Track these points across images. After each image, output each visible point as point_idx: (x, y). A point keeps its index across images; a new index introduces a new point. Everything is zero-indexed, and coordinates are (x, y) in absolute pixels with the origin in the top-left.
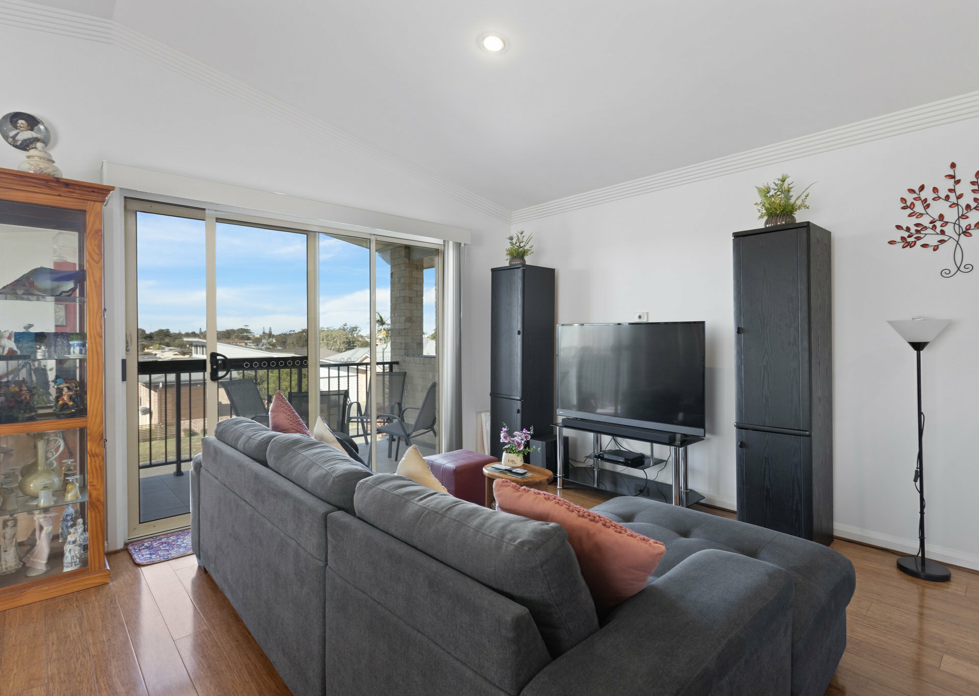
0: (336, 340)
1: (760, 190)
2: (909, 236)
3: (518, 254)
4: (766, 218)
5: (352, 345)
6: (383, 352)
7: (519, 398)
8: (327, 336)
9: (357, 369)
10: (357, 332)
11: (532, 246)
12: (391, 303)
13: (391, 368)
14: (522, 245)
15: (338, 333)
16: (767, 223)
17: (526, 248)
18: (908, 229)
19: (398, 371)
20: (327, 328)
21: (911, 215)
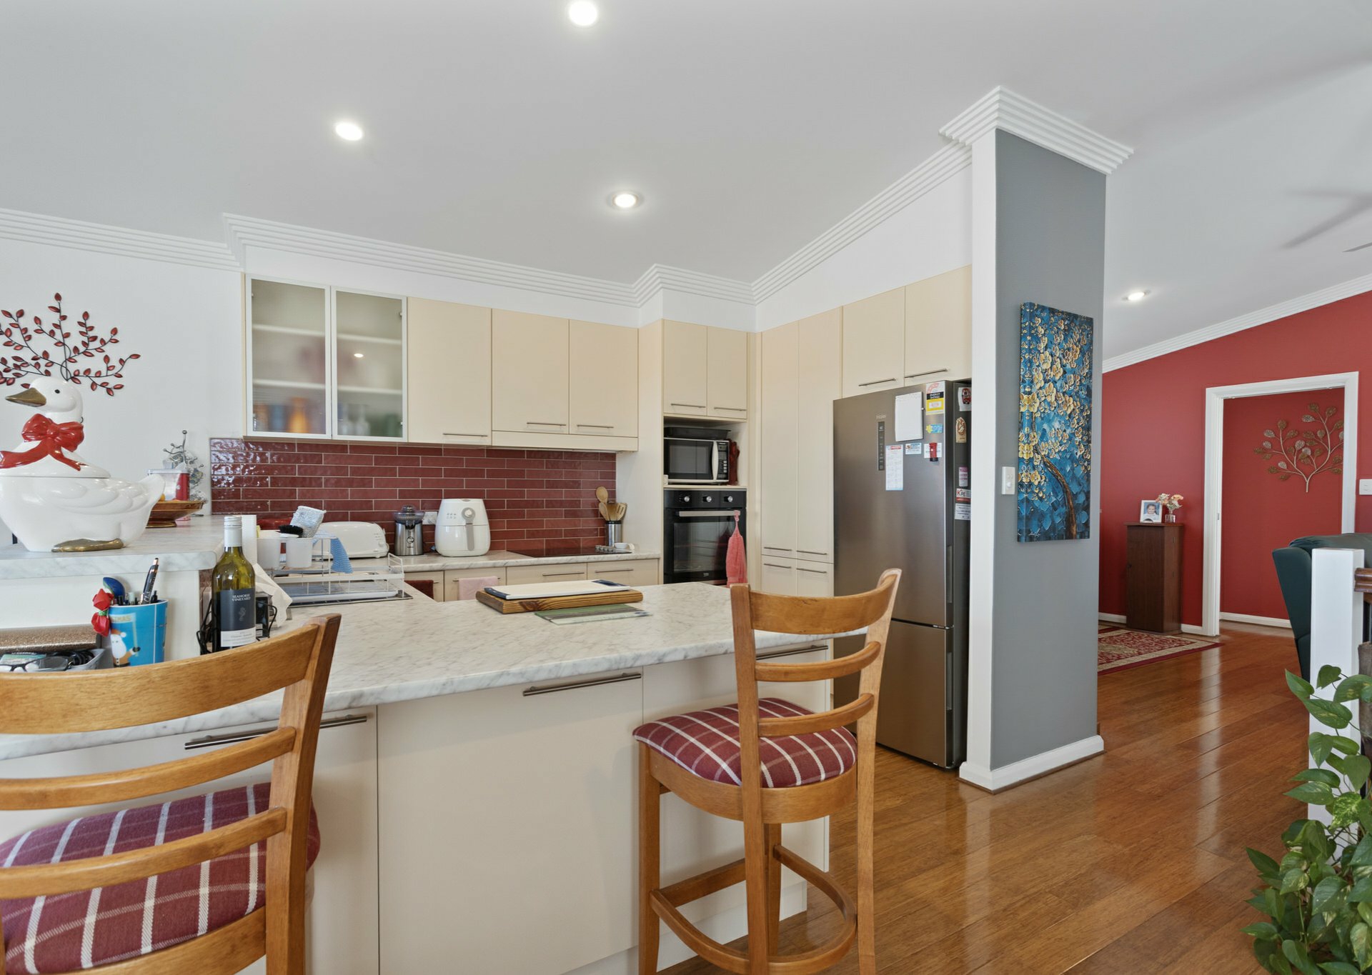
2: (6, 370)
18: (4, 362)
21: (7, 344)
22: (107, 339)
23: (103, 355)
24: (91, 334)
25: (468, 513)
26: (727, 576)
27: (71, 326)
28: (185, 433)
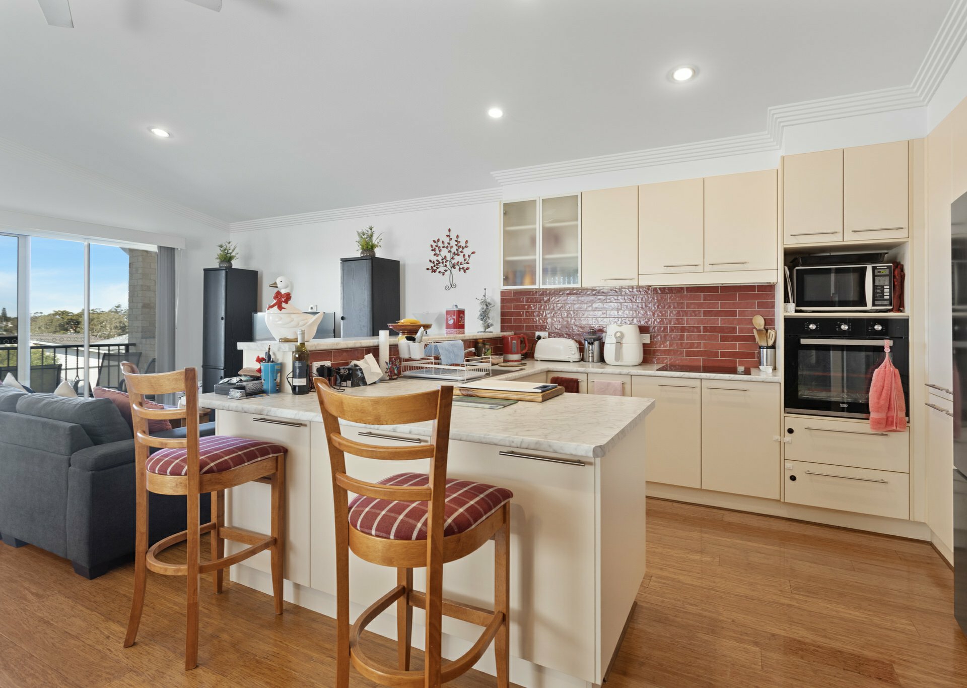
1: (359, 233)
2: (434, 266)
3: (227, 259)
4: (361, 251)
7: (222, 368)
9: (78, 350)
11: (238, 253)
12: (129, 290)
13: (127, 350)
14: (230, 251)
16: (362, 253)
17: (232, 255)
18: (434, 263)
19: (135, 351)
21: (435, 255)
22: (464, 246)
23: (463, 254)
24: (459, 245)
25: (618, 335)
26: (870, 410)
27: (453, 243)
28: (485, 289)
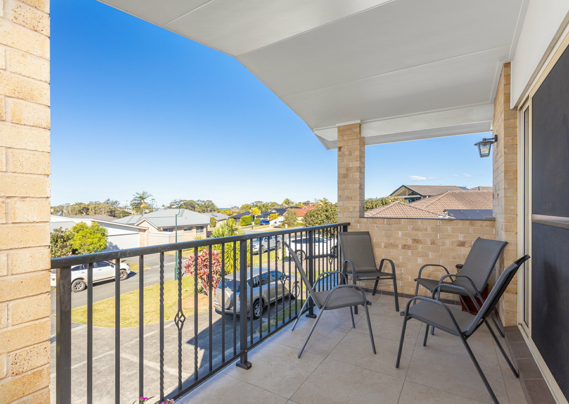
0: (102, 211)
5: (113, 213)
6: (176, 217)
8: (95, 208)
10: (117, 205)
15: (103, 205)
20: (95, 202)
